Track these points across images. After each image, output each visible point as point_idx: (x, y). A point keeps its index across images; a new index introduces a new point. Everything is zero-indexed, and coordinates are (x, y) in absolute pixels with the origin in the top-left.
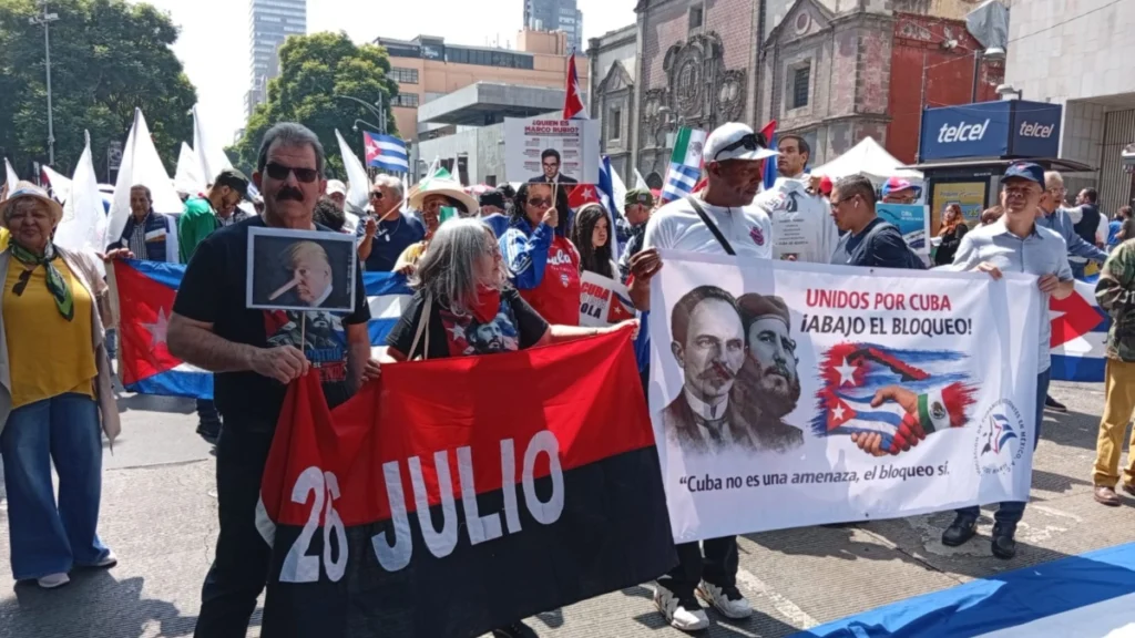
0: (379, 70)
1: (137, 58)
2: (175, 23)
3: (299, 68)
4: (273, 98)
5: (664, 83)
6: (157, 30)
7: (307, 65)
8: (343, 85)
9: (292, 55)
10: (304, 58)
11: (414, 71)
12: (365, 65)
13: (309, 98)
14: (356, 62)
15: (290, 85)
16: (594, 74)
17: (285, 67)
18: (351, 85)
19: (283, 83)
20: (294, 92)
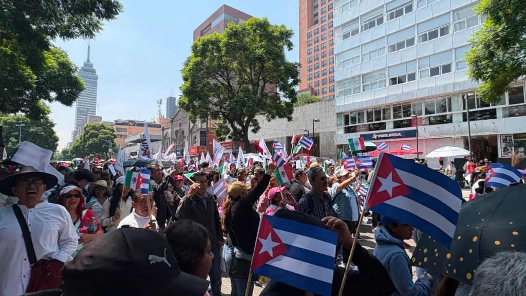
0: (112, 132)
1: (43, 131)
2: (54, 123)
3: (89, 132)
4: (81, 139)
5: (175, 137)
6: (49, 124)
7: (91, 131)
8: (101, 136)
9: (87, 129)
10: (90, 130)
11: (126, 129)
12: (107, 131)
13: (91, 139)
14: (105, 130)
15: (86, 136)
16: (163, 134)
17: (85, 131)
18: (103, 136)
19: (84, 135)
20: (87, 138)
